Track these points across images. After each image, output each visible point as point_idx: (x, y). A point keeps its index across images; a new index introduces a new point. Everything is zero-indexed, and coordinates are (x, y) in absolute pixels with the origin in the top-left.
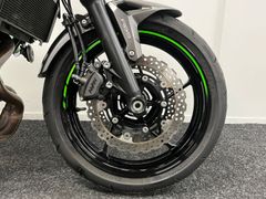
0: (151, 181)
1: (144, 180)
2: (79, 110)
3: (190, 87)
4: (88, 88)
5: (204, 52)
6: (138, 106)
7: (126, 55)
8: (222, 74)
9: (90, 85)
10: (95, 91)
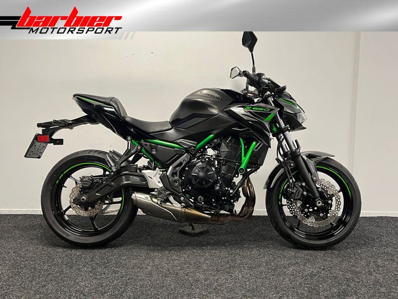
0: (325, 242)
1: (321, 241)
2: (284, 205)
3: (341, 193)
4: (296, 195)
5: (347, 176)
6: (319, 203)
7: (312, 179)
8: (358, 187)
9: (297, 193)
10: (299, 197)
